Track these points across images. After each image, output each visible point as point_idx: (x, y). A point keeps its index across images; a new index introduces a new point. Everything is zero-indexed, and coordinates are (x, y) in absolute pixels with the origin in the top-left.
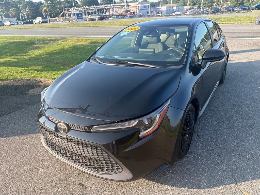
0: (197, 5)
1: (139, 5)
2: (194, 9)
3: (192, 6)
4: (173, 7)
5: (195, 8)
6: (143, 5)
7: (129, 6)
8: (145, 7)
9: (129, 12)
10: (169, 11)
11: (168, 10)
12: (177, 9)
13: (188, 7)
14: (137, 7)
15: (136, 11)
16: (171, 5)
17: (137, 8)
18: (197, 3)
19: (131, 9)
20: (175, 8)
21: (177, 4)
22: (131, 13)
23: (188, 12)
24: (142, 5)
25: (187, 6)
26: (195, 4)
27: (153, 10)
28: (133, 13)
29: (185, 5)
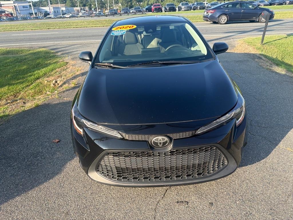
0: (87, 6)
1: (16, 5)
2: (85, 11)
3: (82, 7)
4: (62, 8)
5: (87, 9)
6: (22, 5)
7: (2, 5)
8: (25, 7)
9: (3, 14)
10: (58, 12)
11: (56, 12)
12: (66, 10)
13: (79, 8)
14: (14, 7)
15: (12, 12)
16: (59, 5)
17: (14, 8)
18: (87, 5)
19: (5, 9)
20: (64, 9)
21: (65, 4)
22: (8, 14)
23: (80, 14)
24: (20, 5)
25: (77, 6)
26: (84, 6)
27: (36, 11)
28: (10, 15)
29: (75, 6)
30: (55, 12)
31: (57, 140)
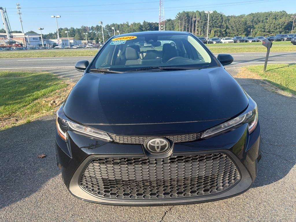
0: (95, 40)
1: (27, 36)
2: (92, 43)
3: (90, 41)
4: (70, 41)
5: (94, 42)
6: (32, 36)
7: (14, 37)
8: (35, 39)
9: (13, 44)
10: (66, 44)
11: (65, 44)
12: (74, 42)
13: (86, 41)
14: (24, 38)
15: (23, 43)
16: (68, 38)
17: (25, 40)
18: (94, 38)
19: (16, 40)
20: (72, 41)
21: (73, 38)
22: (18, 45)
23: (87, 46)
24: (31, 37)
25: (85, 40)
26: (92, 39)
27: (45, 42)
28: (20, 46)
29: (83, 39)
30: (63, 44)
31: (43, 156)
